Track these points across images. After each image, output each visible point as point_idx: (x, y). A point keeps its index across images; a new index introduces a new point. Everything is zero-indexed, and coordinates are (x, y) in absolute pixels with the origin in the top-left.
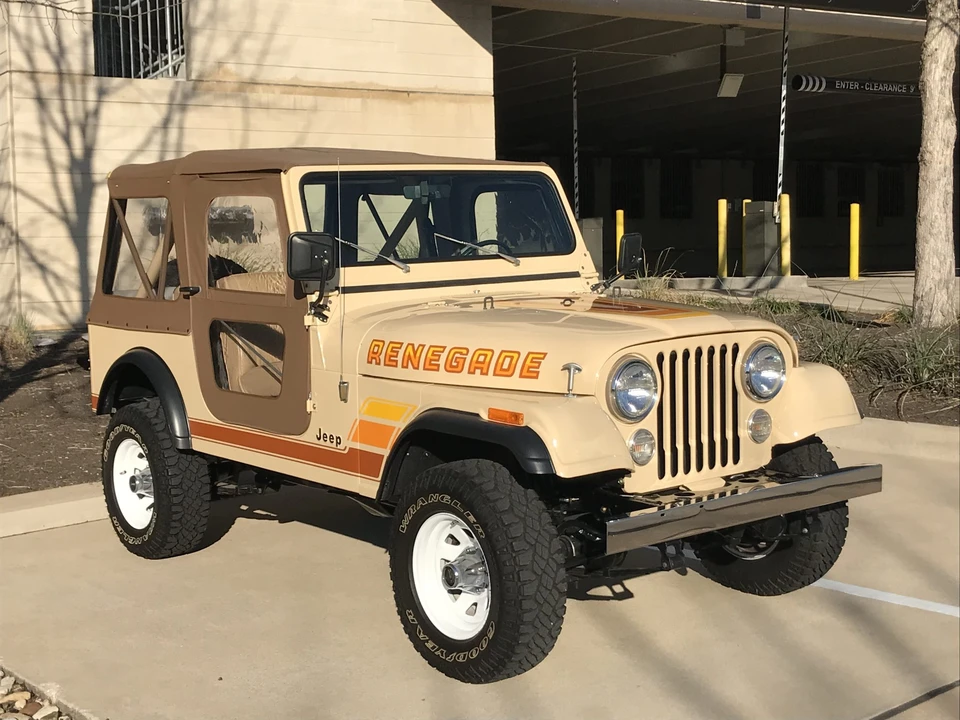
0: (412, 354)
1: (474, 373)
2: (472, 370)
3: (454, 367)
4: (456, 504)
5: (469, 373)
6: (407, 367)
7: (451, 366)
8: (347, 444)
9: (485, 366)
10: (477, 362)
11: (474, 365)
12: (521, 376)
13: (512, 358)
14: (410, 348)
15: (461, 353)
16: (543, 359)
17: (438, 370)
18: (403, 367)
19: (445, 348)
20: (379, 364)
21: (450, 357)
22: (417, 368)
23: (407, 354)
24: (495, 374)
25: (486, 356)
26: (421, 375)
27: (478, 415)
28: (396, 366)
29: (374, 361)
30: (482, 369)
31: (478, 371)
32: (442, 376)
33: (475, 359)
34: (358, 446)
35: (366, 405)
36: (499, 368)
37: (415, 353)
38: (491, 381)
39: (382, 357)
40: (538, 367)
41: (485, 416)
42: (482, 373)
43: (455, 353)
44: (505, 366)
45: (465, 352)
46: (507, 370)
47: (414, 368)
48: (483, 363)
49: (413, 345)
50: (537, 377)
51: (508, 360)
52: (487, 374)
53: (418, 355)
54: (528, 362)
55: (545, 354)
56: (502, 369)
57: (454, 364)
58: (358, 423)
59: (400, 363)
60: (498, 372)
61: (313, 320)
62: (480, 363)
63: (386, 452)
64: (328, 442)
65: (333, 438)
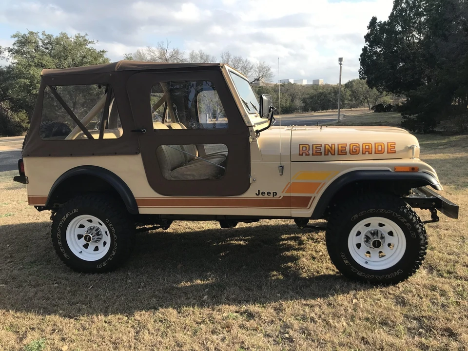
1: (365, 154)
3: (355, 152)
5: (363, 154)
7: (353, 152)
8: (281, 195)
9: (370, 150)
10: (366, 149)
12: (388, 153)
13: (381, 145)
14: (327, 146)
15: (356, 146)
17: (346, 154)
19: (347, 144)
20: (309, 155)
23: (327, 149)
24: (375, 153)
25: (369, 146)
26: (336, 157)
29: (304, 154)
31: (367, 153)
33: (364, 147)
34: (289, 194)
35: (298, 175)
36: (377, 150)
37: (331, 148)
39: (311, 152)
40: (395, 148)
42: (369, 153)
43: (353, 146)
44: (380, 149)
45: (358, 145)
46: (381, 151)
47: (332, 155)
48: (369, 148)
50: (395, 153)
51: (380, 147)
52: (371, 153)
53: (333, 148)
54: (389, 147)
55: (395, 142)
56: (378, 151)
57: (354, 151)
58: (290, 184)
59: (323, 153)
61: (253, 139)
63: (315, 195)
64: (266, 196)
65: (270, 193)
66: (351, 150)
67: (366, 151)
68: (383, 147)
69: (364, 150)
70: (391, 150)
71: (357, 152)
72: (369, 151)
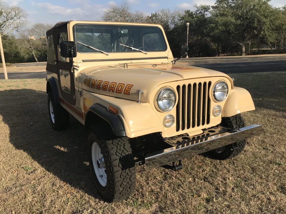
0: (94, 83)
2: (110, 90)
5: (109, 91)
10: (111, 87)
12: (124, 93)
13: (122, 86)
16: (132, 87)
17: (100, 89)
19: (102, 81)
23: (92, 83)
24: (116, 92)
25: (114, 85)
31: (111, 91)
39: (87, 84)
40: (130, 90)
41: (108, 109)
42: (112, 92)
43: (105, 83)
44: (119, 89)
45: (108, 83)
46: (120, 91)
47: (94, 88)
48: (113, 88)
49: (94, 80)
50: (129, 94)
51: (121, 87)
52: (114, 92)
54: (127, 88)
55: (133, 85)
56: (118, 91)
57: (105, 87)
59: (91, 86)
66: (103, 86)
67: (111, 89)
68: (122, 88)
69: (110, 88)
70: (127, 92)
71: (106, 89)
72: (112, 90)
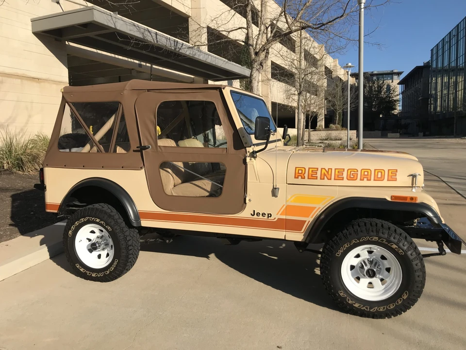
0: (326, 173)
1: (363, 180)
3: (352, 178)
4: (383, 240)
5: (361, 180)
6: (324, 179)
7: (350, 177)
8: (275, 216)
9: (369, 177)
10: (364, 175)
11: (363, 176)
12: (388, 180)
13: (381, 172)
14: (323, 170)
15: (354, 172)
16: (397, 172)
17: (343, 180)
18: (321, 179)
19: (344, 169)
20: (304, 178)
21: (349, 173)
22: (331, 179)
23: (323, 173)
24: (374, 180)
25: (369, 172)
26: (333, 182)
27: (385, 199)
28: (317, 179)
29: (300, 177)
30: (367, 178)
31: (365, 179)
32: (345, 182)
33: (363, 173)
34: (284, 217)
35: (293, 198)
36: (376, 177)
37: (328, 172)
38: (372, 183)
39: (306, 175)
40: (396, 176)
41: (389, 199)
42: (368, 180)
43: (351, 172)
44: (379, 176)
45: (356, 171)
46: (381, 178)
47: (328, 179)
48: (368, 175)
49: (324, 168)
50: (396, 180)
51: (380, 174)
53: (330, 173)
54: (390, 174)
55: (397, 170)
56: (378, 178)
57: (352, 176)
58: (285, 206)
59: (319, 177)
60: (376, 179)
61: (251, 160)
62: (366, 175)
63: (310, 219)
64: (261, 216)
65: (265, 214)
